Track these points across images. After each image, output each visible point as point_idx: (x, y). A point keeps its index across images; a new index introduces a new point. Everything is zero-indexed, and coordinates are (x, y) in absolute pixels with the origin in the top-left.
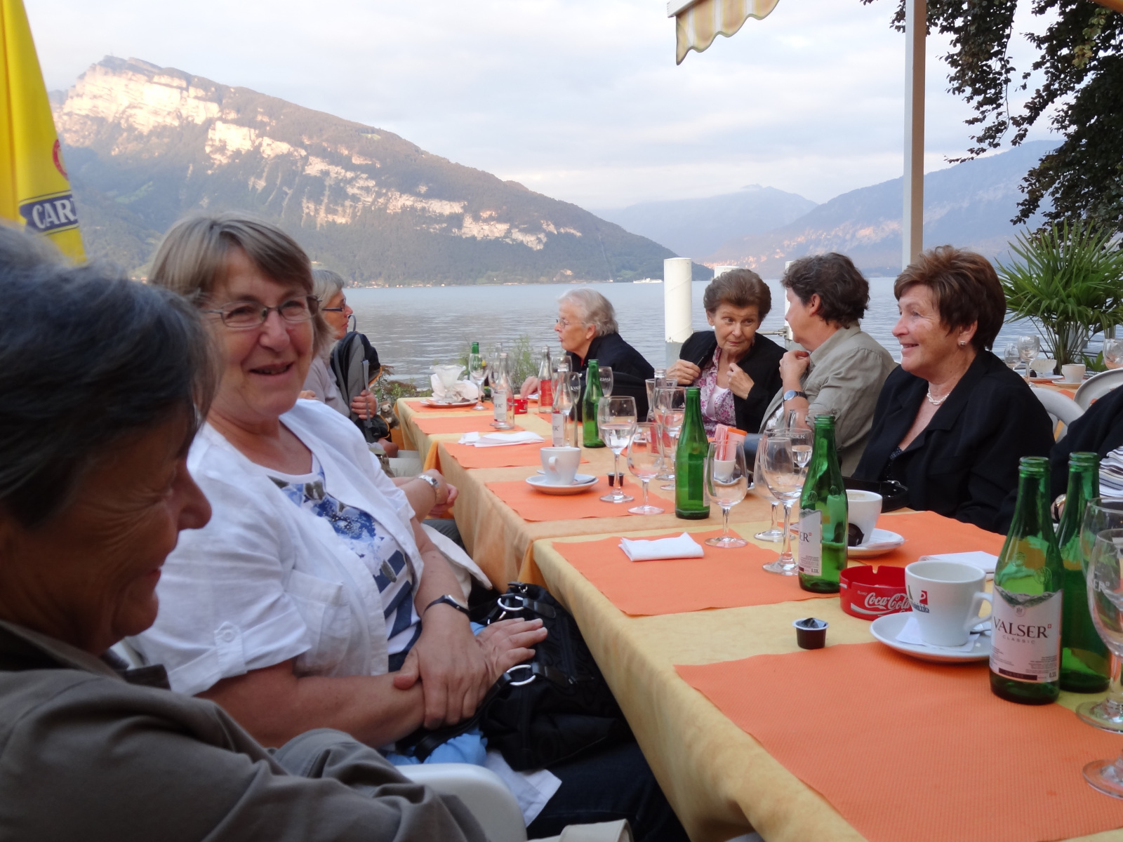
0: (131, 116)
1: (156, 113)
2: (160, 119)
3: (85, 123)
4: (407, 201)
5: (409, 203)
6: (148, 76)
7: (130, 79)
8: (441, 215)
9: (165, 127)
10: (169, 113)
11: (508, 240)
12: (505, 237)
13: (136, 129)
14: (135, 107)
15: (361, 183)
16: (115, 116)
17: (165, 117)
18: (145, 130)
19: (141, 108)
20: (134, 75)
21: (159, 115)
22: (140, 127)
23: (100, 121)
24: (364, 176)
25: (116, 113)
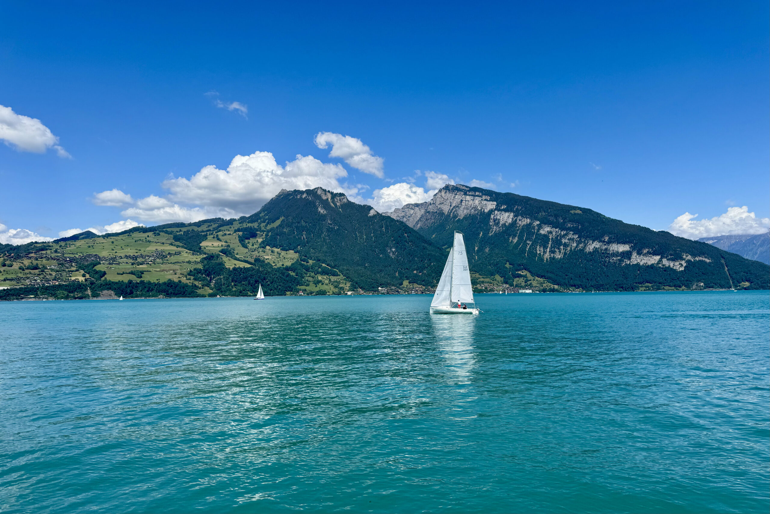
0: (455, 211)
2: (468, 212)
3: (435, 216)
4: (596, 245)
5: (597, 246)
6: (464, 192)
7: (456, 194)
8: (618, 252)
9: (470, 215)
11: (660, 265)
12: (658, 263)
14: (457, 207)
15: (570, 236)
17: (471, 210)
18: (462, 217)
19: (461, 207)
20: (458, 192)
21: (468, 210)
22: (459, 216)
23: (442, 214)
24: (572, 232)
25: (449, 210)
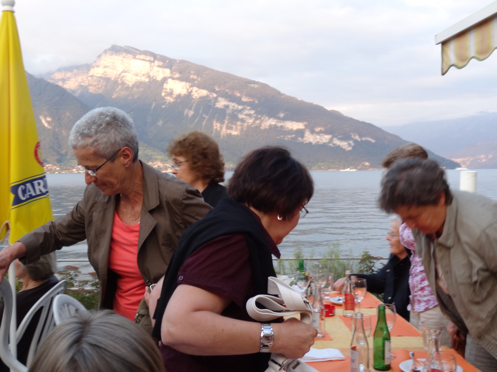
0: (123, 77)
1: (136, 75)
2: (138, 78)
3: (100, 81)
4: (272, 122)
6: (133, 55)
7: (124, 57)
9: (141, 83)
10: (144, 75)
13: (126, 84)
14: (126, 72)
15: (247, 112)
16: (115, 77)
17: (141, 77)
18: (131, 84)
19: (129, 72)
20: (126, 55)
21: (138, 76)
22: (128, 83)
23: (107, 80)
24: (249, 108)
25: (116, 75)
